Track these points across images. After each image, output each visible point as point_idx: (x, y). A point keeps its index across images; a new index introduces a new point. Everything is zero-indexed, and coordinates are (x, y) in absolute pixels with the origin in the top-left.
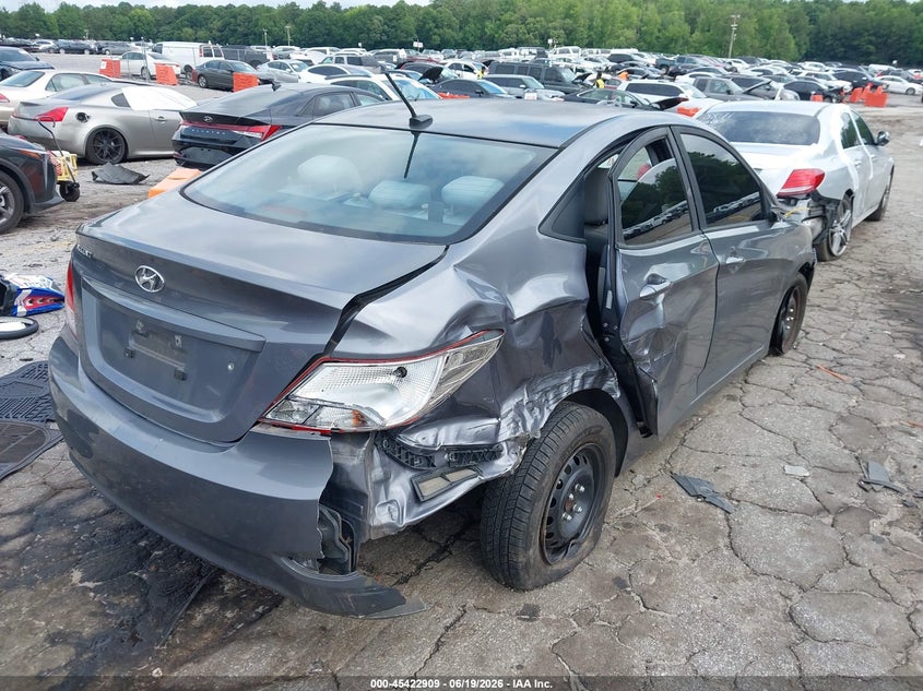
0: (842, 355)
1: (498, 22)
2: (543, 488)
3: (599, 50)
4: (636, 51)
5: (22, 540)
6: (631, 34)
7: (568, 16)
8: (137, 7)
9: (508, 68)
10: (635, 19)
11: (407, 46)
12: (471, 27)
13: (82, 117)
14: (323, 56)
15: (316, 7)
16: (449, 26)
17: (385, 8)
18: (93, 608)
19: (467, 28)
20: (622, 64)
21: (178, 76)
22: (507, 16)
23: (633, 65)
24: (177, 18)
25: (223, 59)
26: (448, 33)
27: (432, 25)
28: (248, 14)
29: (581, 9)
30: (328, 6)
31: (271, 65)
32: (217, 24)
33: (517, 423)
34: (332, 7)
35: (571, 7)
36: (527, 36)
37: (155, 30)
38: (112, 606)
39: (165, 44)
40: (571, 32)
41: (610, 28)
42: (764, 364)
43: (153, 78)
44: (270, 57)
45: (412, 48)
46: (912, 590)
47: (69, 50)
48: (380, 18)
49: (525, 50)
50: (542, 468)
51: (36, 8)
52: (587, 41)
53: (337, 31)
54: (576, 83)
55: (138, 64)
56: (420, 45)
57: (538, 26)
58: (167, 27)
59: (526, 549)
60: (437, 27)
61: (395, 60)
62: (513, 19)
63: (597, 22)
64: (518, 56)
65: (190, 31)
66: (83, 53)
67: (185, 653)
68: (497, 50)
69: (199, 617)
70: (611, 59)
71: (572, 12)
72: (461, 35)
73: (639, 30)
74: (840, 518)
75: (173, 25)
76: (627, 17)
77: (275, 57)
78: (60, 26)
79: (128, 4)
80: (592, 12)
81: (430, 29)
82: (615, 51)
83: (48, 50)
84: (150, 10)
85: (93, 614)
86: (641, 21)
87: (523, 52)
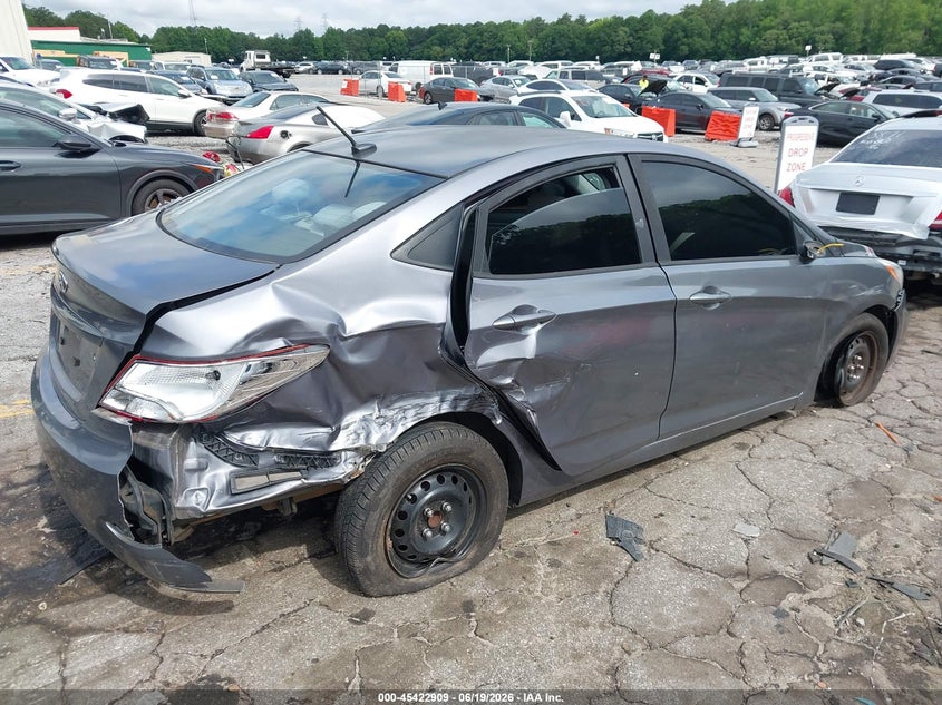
0: (924, 415)
1: (755, 29)
2: (380, 499)
3: (866, 57)
4: (913, 56)
5: (25, 488)
6: (917, 36)
7: (838, 19)
8: (394, 28)
9: (742, 79)
10: (924, 19)
11: (645, 58)
12: (725, 35)
13: (285, 135)
14: (549, 70)
15: (561, 21)
16: (700, 35)
17: (631, 19)
18: (36, 549)
19: (720, 37)
20: (890, 72)
21: (408, 94)
22: (767, 22)
23: (903, 73)
24: (428, 38)
25: (451, 76)
26: (698, 42)
27: (681, 34)
28: (494, 31)
29: (857, 12)
30: (573, 19)
31: (494, 81)
32: (464, 41)
33: (359, 435)
34: (577, 21)
35: (843, 9)
36: (788, 42)
37: (407, 50)
38: (50, 549)
39: (400, 63)
40: (841, 36)
41: (890, 30)
42: (814, 415)
43: (385, 96)
44: (496, 72)
45: (648, 59)
46: (775, 671)
47: (326, 71)
48: (626, 29)
49: (775, 59)
50: (381, 480)
51: (308, 33)
52: (860, 46)
53: (580, 44)
54: (819, 95)
55: (375, 82)
56: (657, 57)
57: (802, 31)
58: (418, 46)
59: (363, 555)
60: (686, 36)
61: (625, 72)
62: (773, 24)
63: (874, 25)
64: (765, 65)
65: (438, 49)
66: (337, 73)
67: (76, 596)
68: (743, 59)
69: (105, 570)
70: (877, 67)
71: (844, 14)
72: (712, 44)
73: (929, 32)
74: (757, 585)
75: (424, 44)
76: (914, 16)
77: (501, 73)
78: (326, 48)
79: (386, 26)
80: (868, 12)
81: (679, 39)
82: (885, 57)
83: (308, 72)
84: (405, 31)
85: (33, 553)
86: (933, 20)
87: (771, 61)
